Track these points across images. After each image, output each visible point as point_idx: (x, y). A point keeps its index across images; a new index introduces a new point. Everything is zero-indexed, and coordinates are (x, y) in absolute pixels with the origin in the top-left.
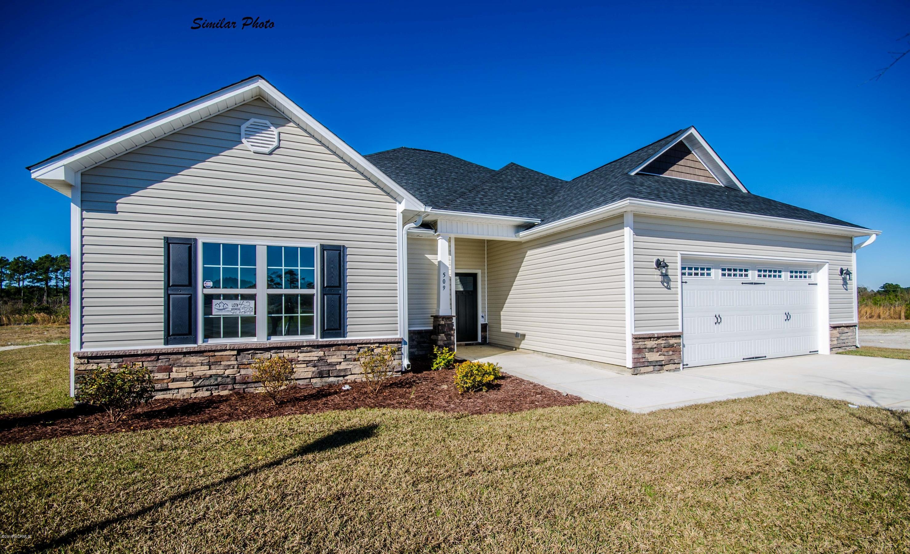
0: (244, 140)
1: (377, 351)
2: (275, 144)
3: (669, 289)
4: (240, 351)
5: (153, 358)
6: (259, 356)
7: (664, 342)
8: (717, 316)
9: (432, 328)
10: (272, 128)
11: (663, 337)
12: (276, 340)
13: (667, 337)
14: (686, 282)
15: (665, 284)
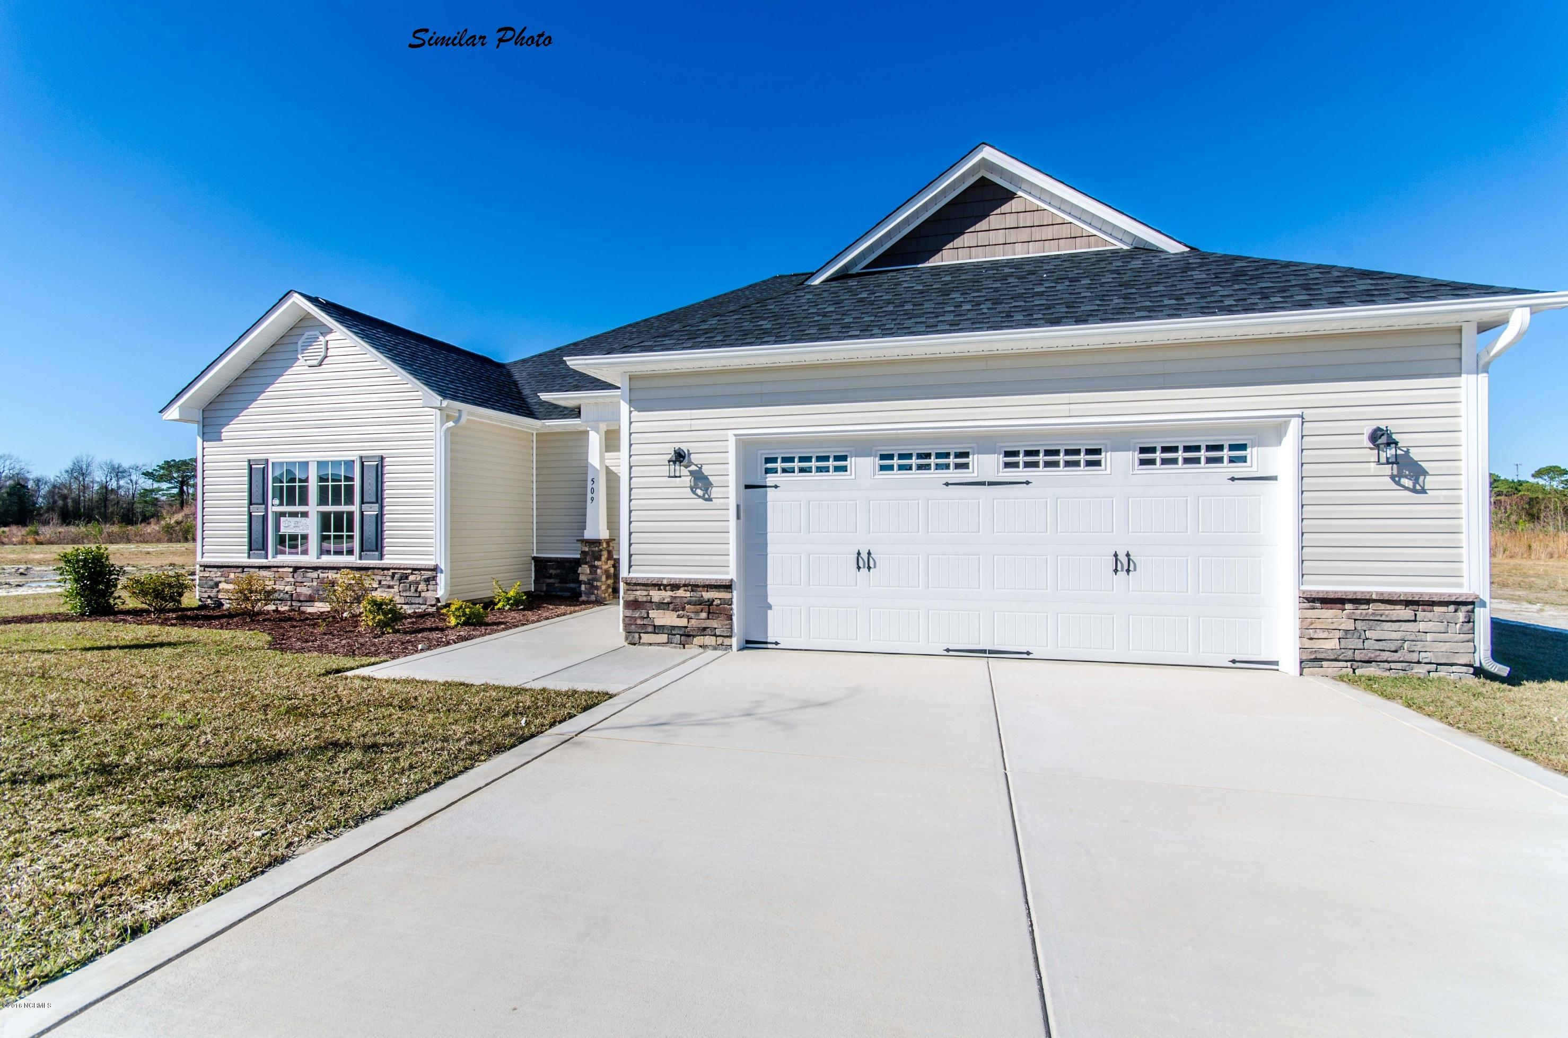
0: (299, 356)
1: (411, 578)
2: (323, 354)
3: (710, 500)
4: (296, 569)
5: (240, 570)
6: (309, 575)
7: (688, 594)
8: (864, 555)
10: (321, 338)
11: (685, 585)
12: (327, 560)
13: (697, 586)
14: (776, 487)
15: (699, 492)
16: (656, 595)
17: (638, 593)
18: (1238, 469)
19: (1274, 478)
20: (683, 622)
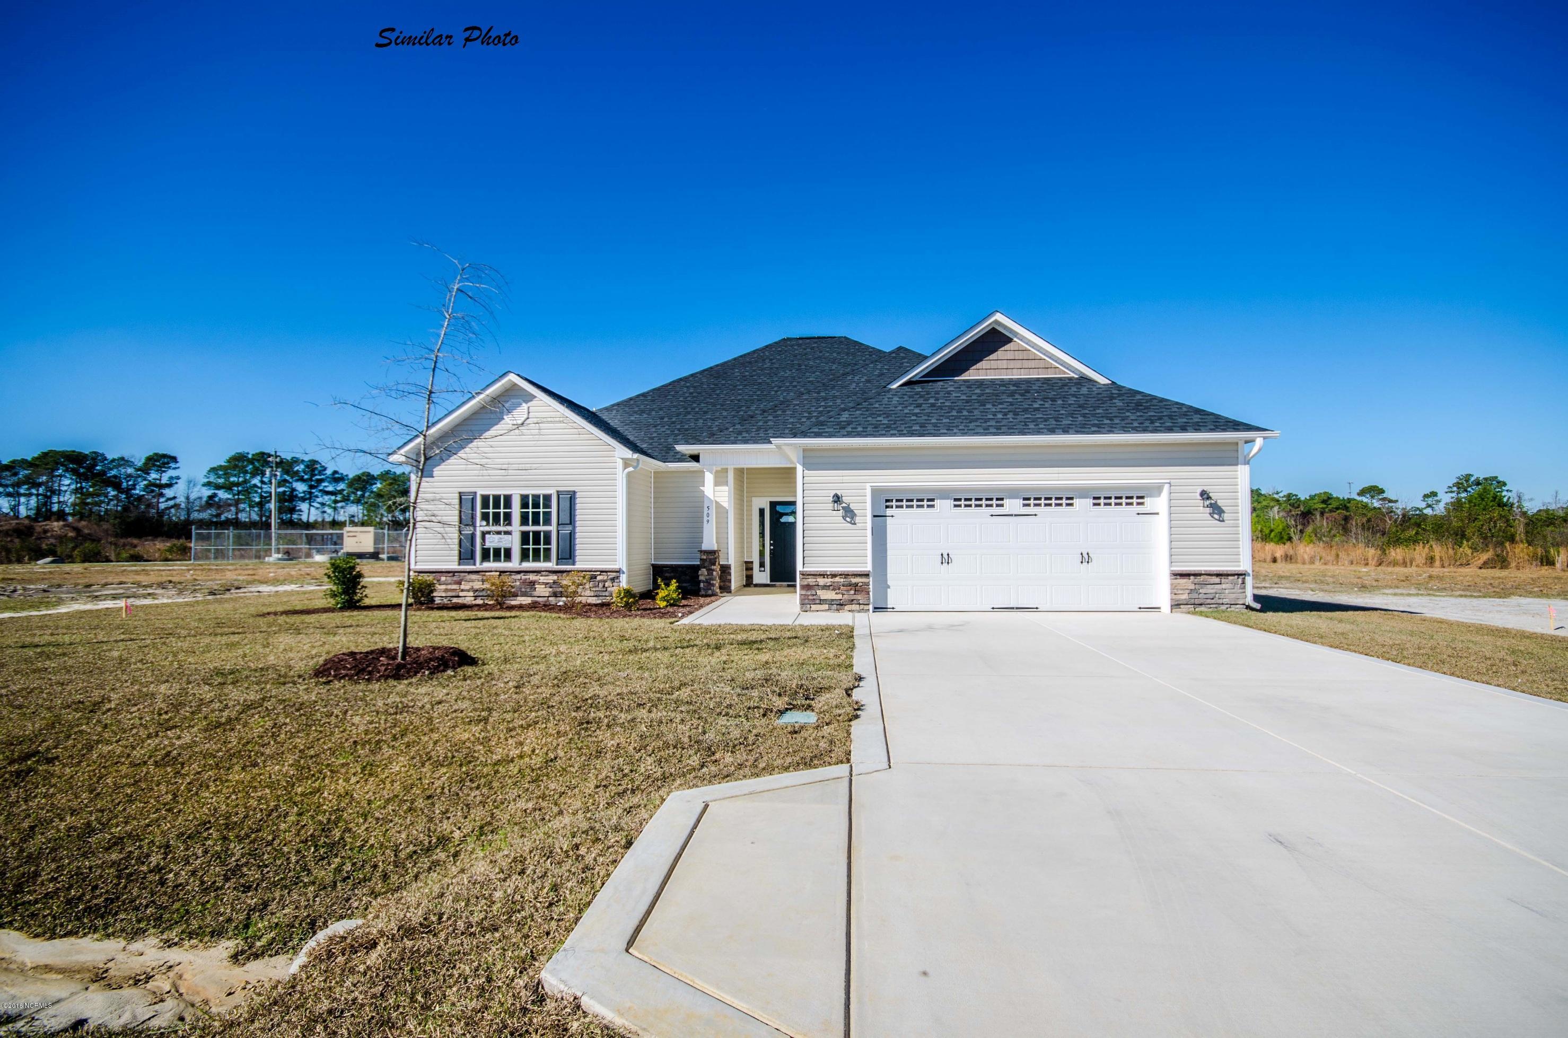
0: (505, 417)
1: (599, 578)
2: (526, 416)
3: (855, 524)
4: (502, 572)
5: (451, 574)
6: (513, 577)
7: (842, 580)
9: (699, 563)
10: (524, 404)
11: (840, 575)
12: (527, 565)
13: (848, 575)
14: (892, 516)
15: (848, 519)
16: (821, 581)
17: (809, 580)
18: (1140, 509)
19: (1157, 514)
20: (840, 597)
